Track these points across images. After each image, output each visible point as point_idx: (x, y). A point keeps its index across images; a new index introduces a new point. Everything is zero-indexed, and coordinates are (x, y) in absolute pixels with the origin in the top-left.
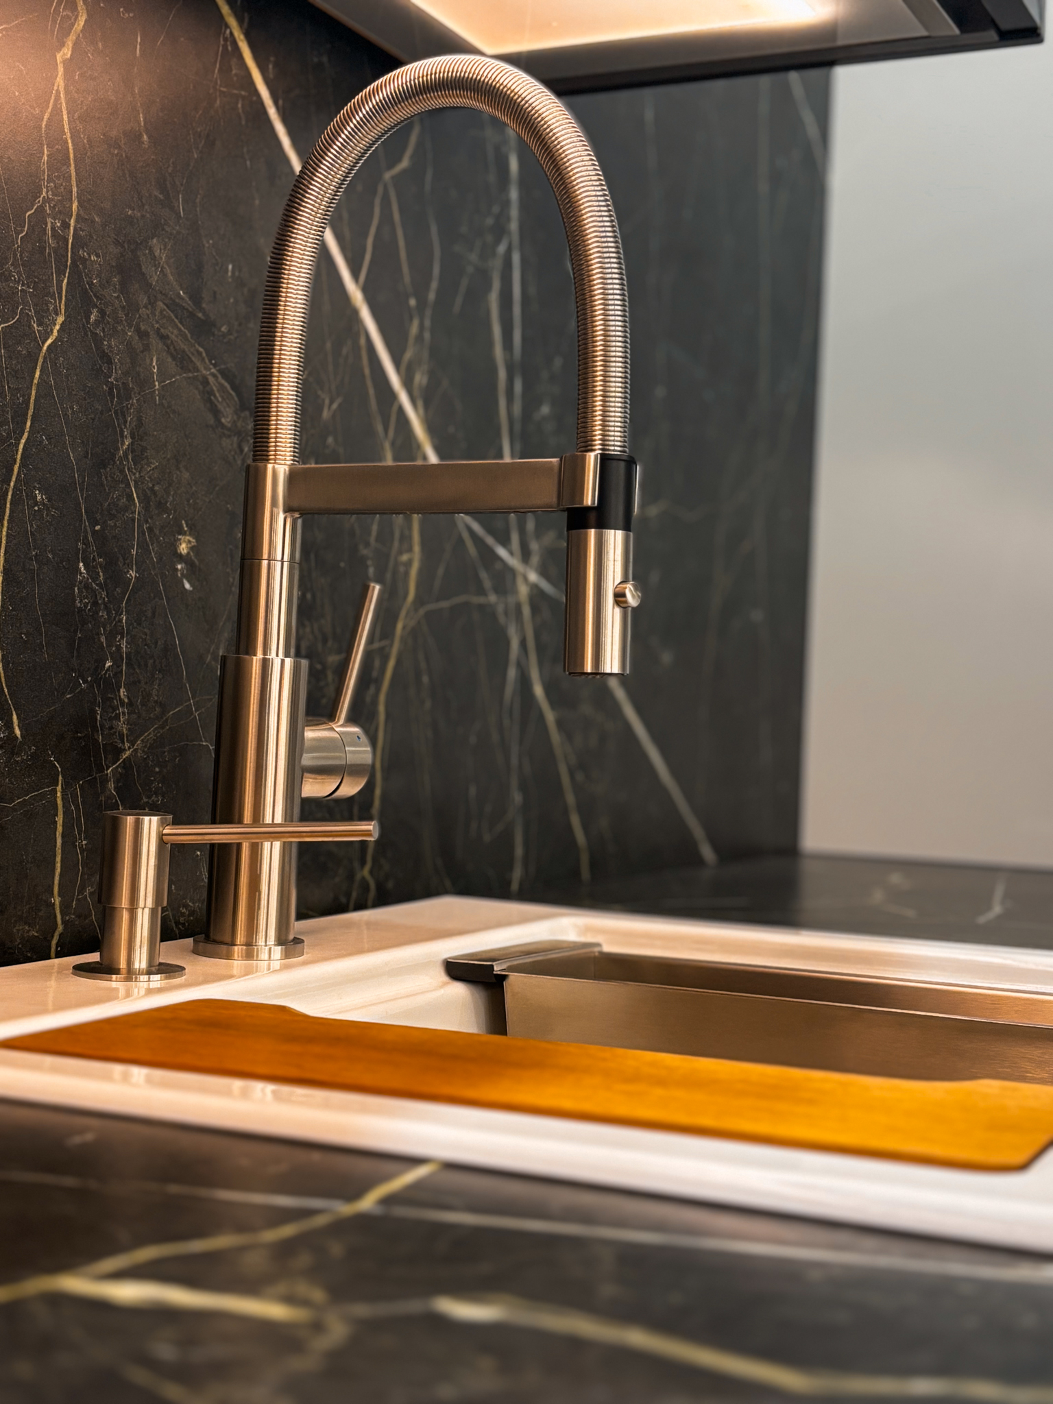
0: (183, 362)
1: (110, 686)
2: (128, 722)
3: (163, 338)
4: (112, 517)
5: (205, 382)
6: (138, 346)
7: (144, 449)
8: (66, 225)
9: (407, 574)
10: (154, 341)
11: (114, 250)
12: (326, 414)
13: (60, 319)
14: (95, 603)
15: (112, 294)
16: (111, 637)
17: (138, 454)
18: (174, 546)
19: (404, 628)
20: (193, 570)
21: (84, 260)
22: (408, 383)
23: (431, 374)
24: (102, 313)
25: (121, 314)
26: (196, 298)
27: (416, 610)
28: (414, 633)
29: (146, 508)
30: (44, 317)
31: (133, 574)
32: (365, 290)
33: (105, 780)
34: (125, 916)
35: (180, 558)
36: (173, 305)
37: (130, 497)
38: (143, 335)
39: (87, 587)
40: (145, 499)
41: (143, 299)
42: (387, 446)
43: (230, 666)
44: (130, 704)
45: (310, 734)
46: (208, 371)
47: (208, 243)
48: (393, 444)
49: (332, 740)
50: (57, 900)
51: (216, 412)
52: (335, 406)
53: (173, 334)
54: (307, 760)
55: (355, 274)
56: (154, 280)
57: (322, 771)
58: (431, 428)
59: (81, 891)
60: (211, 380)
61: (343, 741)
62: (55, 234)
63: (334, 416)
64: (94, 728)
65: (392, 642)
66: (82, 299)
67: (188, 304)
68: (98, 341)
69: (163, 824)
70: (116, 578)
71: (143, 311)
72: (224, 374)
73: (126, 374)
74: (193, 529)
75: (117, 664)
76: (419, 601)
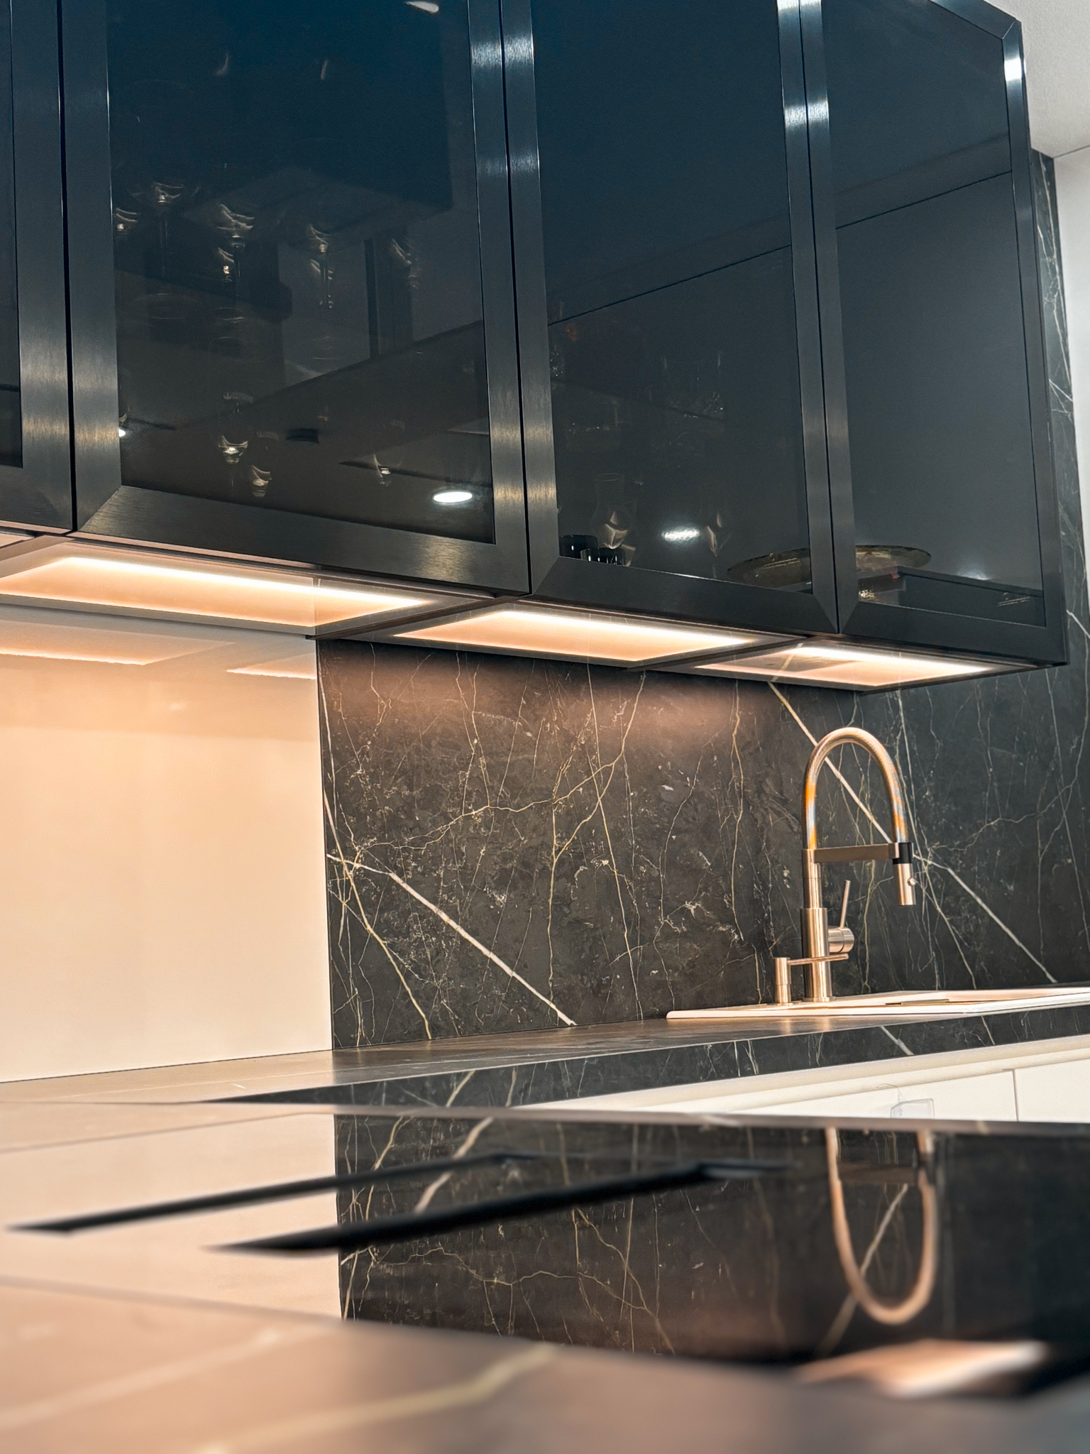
0: (779, 814)
1: (767, 921)
2: (774, 933)
3: (772, 808)
4: (762, 868)
5: (787, 819)
6: (765, 813)
7: (770, 845)
8: (740, 783)
9: (870, 870)
10: (769, 810)
11: (755, 786)
12: (831, 819)
13: (742, 812)
14: (760, 896)
15: (755, 800)
16: (766, 907)
17: (768, 847)
18: (782, 873)
19: (871, 891)
20: (790, 882)
21: (746, 792)
22: (863, 800)
23: (872, 794)
24: (753, 806)
25: (759, 805)
26: (781, 793)
27: (876, 883)
28: (876, 892)
29: (773, 864)
30: (737, 813)
31: (770, 885)
32: (841, 772)
33: (769, 951)
34: (780, 987)
35: (785, 878)
36: (774, 797)
37: (767, 861)
38: (766, 810)
39: (757, 891)
40: (772, 861)
41: (765, 798)
42: (856, 824)
43: (803, 911)
44: (774, 927)
45: (831, 931)
46: (788, 815)
47: (783, 774)
48: (858, 824)
49: (838, 933)
50: (759, 989)
51: (792, 828)
52: (834, 815)
53: (775, 806)
54: (830, 939)
55: (837, 768)
56: (767, 792)
57: (836, 943)
58: (874, 813)
59: (766, 986)
60: (789, 818)
61: (843, 933)
62: (738, 787)
63: (834, 819)
64: (764, 935)
65: (867, 896)
66: (747, 804)
67: (779, 796)
68: (753, 815)
69: (787, 960)
70: (765, 888)
71: (765, 802)
72: (794, 815)
73: (762, 823)
74: (788, 868)
75: (769, 915)
76: (876, 880)
